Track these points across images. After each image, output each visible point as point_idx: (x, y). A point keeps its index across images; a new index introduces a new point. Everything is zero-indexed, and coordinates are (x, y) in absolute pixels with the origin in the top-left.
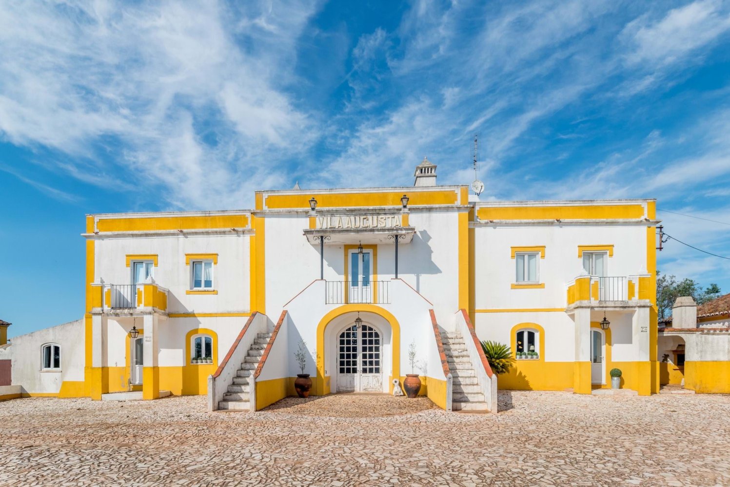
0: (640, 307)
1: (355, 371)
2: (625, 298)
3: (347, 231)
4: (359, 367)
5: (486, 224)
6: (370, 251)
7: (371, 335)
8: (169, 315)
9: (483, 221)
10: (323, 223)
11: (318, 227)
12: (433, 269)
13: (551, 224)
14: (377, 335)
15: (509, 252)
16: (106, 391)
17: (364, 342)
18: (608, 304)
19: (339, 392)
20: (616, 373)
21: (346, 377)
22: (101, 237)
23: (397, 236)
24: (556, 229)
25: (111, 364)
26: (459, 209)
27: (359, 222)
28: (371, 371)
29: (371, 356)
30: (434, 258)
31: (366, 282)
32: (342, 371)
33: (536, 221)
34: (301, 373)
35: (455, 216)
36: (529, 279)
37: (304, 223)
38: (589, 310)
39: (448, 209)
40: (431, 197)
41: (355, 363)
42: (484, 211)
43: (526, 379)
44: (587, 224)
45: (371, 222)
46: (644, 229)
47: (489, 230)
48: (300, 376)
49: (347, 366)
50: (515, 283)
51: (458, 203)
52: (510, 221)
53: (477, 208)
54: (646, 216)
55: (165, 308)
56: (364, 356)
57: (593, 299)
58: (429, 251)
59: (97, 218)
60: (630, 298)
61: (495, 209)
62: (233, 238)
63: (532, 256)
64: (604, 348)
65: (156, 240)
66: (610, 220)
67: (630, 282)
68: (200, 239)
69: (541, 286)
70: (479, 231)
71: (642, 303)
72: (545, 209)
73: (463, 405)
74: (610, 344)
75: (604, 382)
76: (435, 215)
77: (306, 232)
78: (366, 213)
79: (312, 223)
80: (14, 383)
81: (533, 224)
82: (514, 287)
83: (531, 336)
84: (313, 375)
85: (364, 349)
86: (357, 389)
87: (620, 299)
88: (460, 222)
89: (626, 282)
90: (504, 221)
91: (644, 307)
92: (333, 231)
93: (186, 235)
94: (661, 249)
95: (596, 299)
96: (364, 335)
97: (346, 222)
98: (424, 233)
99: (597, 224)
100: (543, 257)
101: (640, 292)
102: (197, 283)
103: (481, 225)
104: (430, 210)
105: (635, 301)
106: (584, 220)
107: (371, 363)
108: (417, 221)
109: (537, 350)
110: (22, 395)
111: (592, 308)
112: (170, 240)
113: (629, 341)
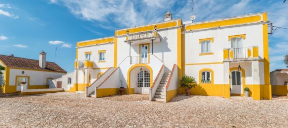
0: (253, 60)
1: (142, 86)
2: (247, 57)
3: (137, 40)
4: (144, 85)
5: (189, 32)
6: (147, 46)
7: (147, 74)
8: (94, 69)
9: (187, 31)
10: (130, 38)
11: (129, 39)
12: (169, 50)
13: (216, 28)
14: (149, 74)
15: (198, 41)
16: (77, 90)
17: (145, 76)
18: (238, 60)
19: (137, 93)
20: (247, 90)
21: (139, 88)
22: (80, 48)
23: (153, 40)
24: (219, 30)
25: (79, 83)
26: (177, 27)
27: (141, 37)
28: (147, 86)
29: (147, 81)
30: (169, 46)
31: (146, 56)
32: (138, 86)
33: (209, 28)
34: (121, 86)
35: (176, 31)
36: (207, 51)
37: (125, 39)
38: (228, 63)
39: (173, 28)
40: (168, 24)
41: (142, 84)
42: (188, 27)
43: (206, 91)
44: (232, 27)
45: (144, 36)
46: (261, 26)
47: (191, 34)
48: (121, 88)
49: (140, 84)
50: (201, 53)
51: (177, 26)
52: (198, 30)
53: (186, 26)
54: (262, 20)
55: (92, 67)
56: (145, 81)
57: (230, 58)
58: (167, 44)
59: (79, 43)
60: (248, 57)
61: (193, 26)
62: (110, 45)
63: (208, 42)
64: (242, 79)
65: (91, 47)
66: (243, 24)
67: (248, 50)
68: (102, 46)
69: (212, 54)
70: (187, 35)
71: (255, 58)
72: (213, 23)
73: (157, 99)
74: (244, 77)
75: (242, 93)
76: (169, 31)
77: (125, 41)
78: (142, 33)
79: (127, 39)
80: (62, 88)
81: (208, 29)
82: (200, 55)
83: (208, 74)
84: (125, 87)
85: (145, 79)
86: (143, 93)
87: (244, 57)
88: (178, 32)
89: (247, 50)
90: (196, 30)
91: (255, 60)
92: (133, 40)
93: (98, 45)
94: (271, 33)
95: (232, 58)
96: (145, 74)
97: (137, 37)
98: (165, 38)
99: (237, 26)
100: (213, 42)
101: (253, 54)
102: (101, 59)
103: (187, 32)
104: (167, 29)
105: (252, 57)
106: (230, 25)
107: (147, 84)
108: (162, 34)
109: (211, 80)
110: (63, 91)
111: (230, 62)
112: (94, 47)
113: (250, 75)
